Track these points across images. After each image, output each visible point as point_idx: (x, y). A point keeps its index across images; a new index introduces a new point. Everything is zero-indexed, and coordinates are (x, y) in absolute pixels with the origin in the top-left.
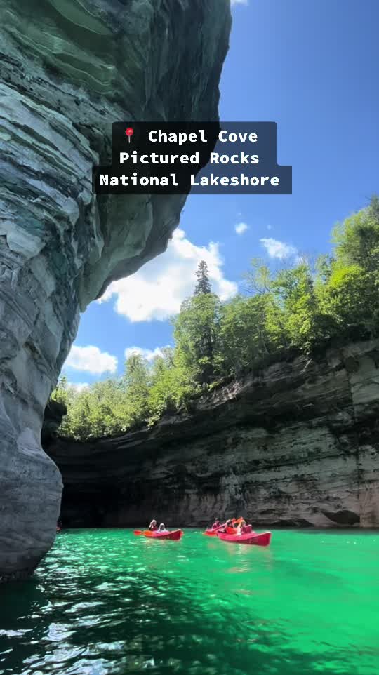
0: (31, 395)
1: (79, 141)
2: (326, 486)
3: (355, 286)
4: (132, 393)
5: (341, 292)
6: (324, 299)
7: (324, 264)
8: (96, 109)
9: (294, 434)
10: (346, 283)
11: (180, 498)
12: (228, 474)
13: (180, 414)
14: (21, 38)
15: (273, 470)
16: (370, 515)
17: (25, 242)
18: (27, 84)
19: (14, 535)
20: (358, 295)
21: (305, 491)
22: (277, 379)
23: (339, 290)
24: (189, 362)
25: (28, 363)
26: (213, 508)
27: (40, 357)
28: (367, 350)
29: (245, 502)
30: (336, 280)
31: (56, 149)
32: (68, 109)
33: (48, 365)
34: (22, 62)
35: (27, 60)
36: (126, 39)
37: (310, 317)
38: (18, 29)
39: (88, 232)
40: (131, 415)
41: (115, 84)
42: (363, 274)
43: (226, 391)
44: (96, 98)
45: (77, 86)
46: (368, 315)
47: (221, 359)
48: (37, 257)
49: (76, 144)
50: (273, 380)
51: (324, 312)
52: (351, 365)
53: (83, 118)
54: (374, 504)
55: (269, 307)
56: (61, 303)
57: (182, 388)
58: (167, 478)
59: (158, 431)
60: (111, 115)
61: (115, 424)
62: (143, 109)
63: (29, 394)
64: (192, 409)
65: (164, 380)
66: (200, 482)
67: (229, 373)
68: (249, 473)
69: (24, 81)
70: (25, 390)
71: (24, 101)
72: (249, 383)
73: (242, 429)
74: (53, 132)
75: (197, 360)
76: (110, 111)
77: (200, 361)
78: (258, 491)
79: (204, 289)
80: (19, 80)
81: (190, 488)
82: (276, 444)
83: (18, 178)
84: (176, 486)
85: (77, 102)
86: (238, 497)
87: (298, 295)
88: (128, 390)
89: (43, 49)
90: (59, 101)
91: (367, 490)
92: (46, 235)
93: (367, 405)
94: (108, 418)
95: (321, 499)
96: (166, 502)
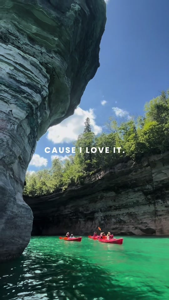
0: (20, 178)
1: (42, 70)
2: (141, 217)
3: (154, 130)
4: (55, 176)
5: (148, 133)
6: (141, 136)
7: (141, 120)
8: (49, 56)
9: (127, 194)
10: (151, 129)
11: (76, 222)
12: (97, 212)
13: (77, 185)
14: (19, 26)
15: (118, 210)
16: (160, 230)
17: (19, 113)
18: (21, 45)
19: (15, 239)
20: (156, 134)
21: (131, 219)
22: (121, 170)
23: (148, 132)
24: (81, 162)
25: (18, 164)
26: (91, 227)
27: (22, 162)
28: (160, 158)
29: (105, 224)
30: (147, 127)
31: (33, 73)
32: (38, 56)
33: (25, 165)
34: (19, 36)
35: (21, 35)
36: (63, 28)
37: (135, 143)
38: (17, 22)
39: (44, 108)
40: (55, 186)
41: (58, 46)
42: (158, 125)
43: (97, 175)
44: (49, 51)
45: (41, 46)
46: (160, 143)
47: (95, 161)
48: (24, 119)
49: (40, 71)
50: (119, 171)
51: (141, 142)
52: (153, 165)
53: (44, 60)
54: (162, 225)
55: (117, 138)
56: (31, 138)
57: (78, 174)
58: (71, 213)
59: (67, 193)
60: (56, 58)
61: (47, 189)
62: (69, 56)
63: (18, 178)
64: (82, 183)
65: (70, 170)
66: (85, 215)
67: (99, 167)
68: (107, 212)
69: (20, 44)
70: (17, 176)
71: (20, 53)
72: (108, 172)
73: (105, 192)
74: (31, 66)
75: (85, 161)
76: (55, 57)
77: (86, 162)
78: (111, 219)
79: (88, 130)
80: (17, 44)
81: (81, 218)
82: (119, 199)
83: (17, 86)
84: (75, 217)
85: (42, 53)
86: (102, 222)
87: (130, 134)
88: (53, 174)
89: (28, 31)
90: (34, 52)
91: (159, 219)
92: (28, 110)
93: (159, 182)
94: (44, 187)
95: (139, 223)
96: (70, 225)
